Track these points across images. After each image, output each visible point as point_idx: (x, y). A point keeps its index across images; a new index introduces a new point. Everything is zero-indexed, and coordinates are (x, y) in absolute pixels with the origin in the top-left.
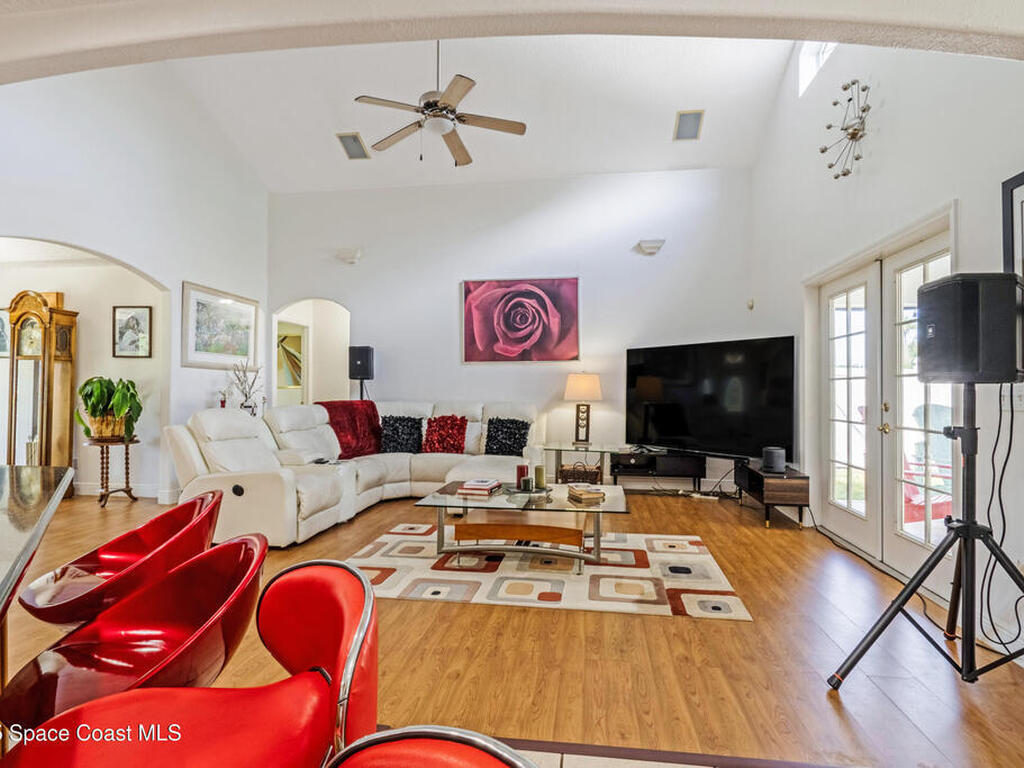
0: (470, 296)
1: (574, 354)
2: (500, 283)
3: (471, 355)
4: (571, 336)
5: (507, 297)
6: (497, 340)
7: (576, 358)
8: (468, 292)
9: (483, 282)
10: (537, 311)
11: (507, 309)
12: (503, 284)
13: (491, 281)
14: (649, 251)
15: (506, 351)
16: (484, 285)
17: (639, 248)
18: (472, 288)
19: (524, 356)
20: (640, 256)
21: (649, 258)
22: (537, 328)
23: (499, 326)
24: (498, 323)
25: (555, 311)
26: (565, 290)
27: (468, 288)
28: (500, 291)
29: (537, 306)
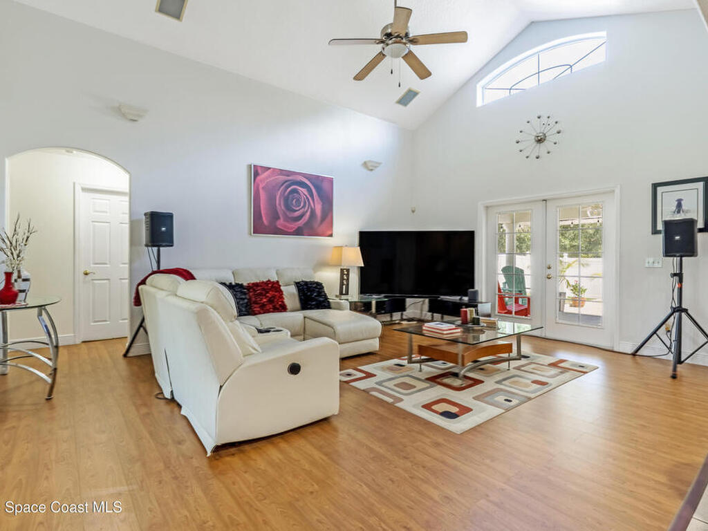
0: (259, 178)
1: (330, 233)
2: (282, 172)
3: (258, 228)
4: (328, 219)
5: (287, 183)
6: (279, 218)
7: (331, 235)
8: (256, 174)
9: (270, 168)
10: (307, 198)
11: (286, 193)
12: (284, 172)
13: (274, 169)
14: (371, 168)
15: (285, 226)
16: (269, 171)
17: (365, 164)
18: (260, 171)
19: (298, 232)
20: (365, 171)
21: (369, 172)
22: (307, 211)
23: (280, 207)
24: (280, 205)
25: (319, 200)
26: (325, 185)
27: (256, 171)
28: (283, 178)
29: (306, 193)
